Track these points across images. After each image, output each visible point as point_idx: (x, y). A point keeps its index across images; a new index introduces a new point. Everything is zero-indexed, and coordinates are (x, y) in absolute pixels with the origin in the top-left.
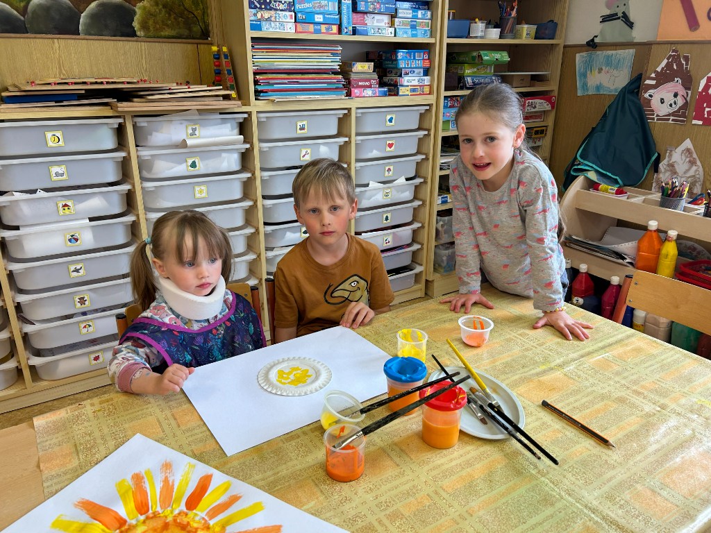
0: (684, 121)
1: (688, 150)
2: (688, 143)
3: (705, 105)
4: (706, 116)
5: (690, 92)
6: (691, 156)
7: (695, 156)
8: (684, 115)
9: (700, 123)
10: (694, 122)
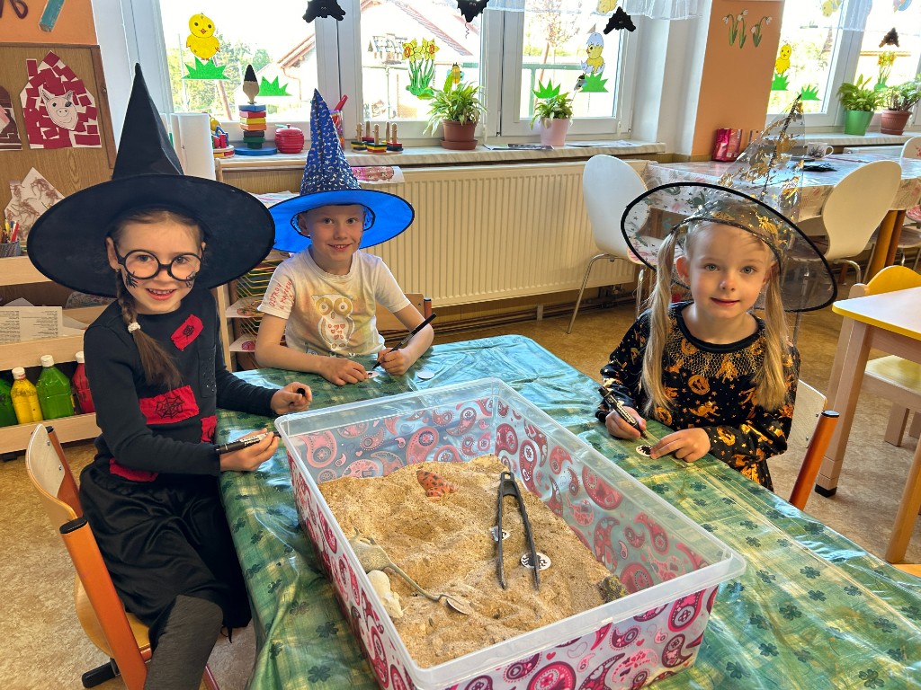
0: (19, 147)
1: (39, 181)
2: (34, 174)
3: (38, 125)
4: (44, 137)
5: (12, 110)
6: (47, 188)
7: (51, 187)
8: (14, 139)
9: (42, 146)
10: (33, 146)
